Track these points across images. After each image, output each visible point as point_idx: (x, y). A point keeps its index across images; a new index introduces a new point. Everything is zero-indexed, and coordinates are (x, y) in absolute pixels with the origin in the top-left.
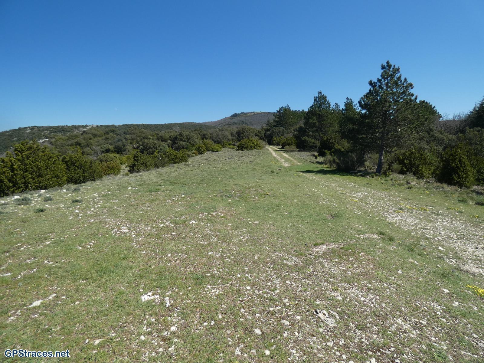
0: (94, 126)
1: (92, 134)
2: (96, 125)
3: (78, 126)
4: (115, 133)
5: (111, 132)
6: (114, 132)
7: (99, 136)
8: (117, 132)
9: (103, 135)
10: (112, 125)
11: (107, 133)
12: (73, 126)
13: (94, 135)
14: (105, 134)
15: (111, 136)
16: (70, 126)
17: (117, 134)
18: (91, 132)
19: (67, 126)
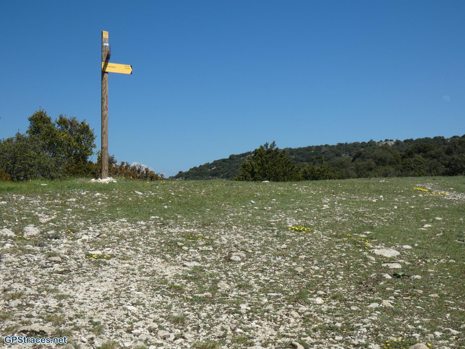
0: (390, 144)
1: (374, 158)
2: (395, 140)
3: (351, 144)
4: (429, 153)
5: (419, 151)
6: (425, 152)
7: (390, 164)
8: (433, 152)
9: (400, 160)
10: (436, 138)
11: (410, 154)
12: (340, 145)
13: (379, 160)
14: (403, 157)
15: (416, 161)
16: (333, 146)
17: (431, 155)
18: (372, 155)
19: (326, 145)
